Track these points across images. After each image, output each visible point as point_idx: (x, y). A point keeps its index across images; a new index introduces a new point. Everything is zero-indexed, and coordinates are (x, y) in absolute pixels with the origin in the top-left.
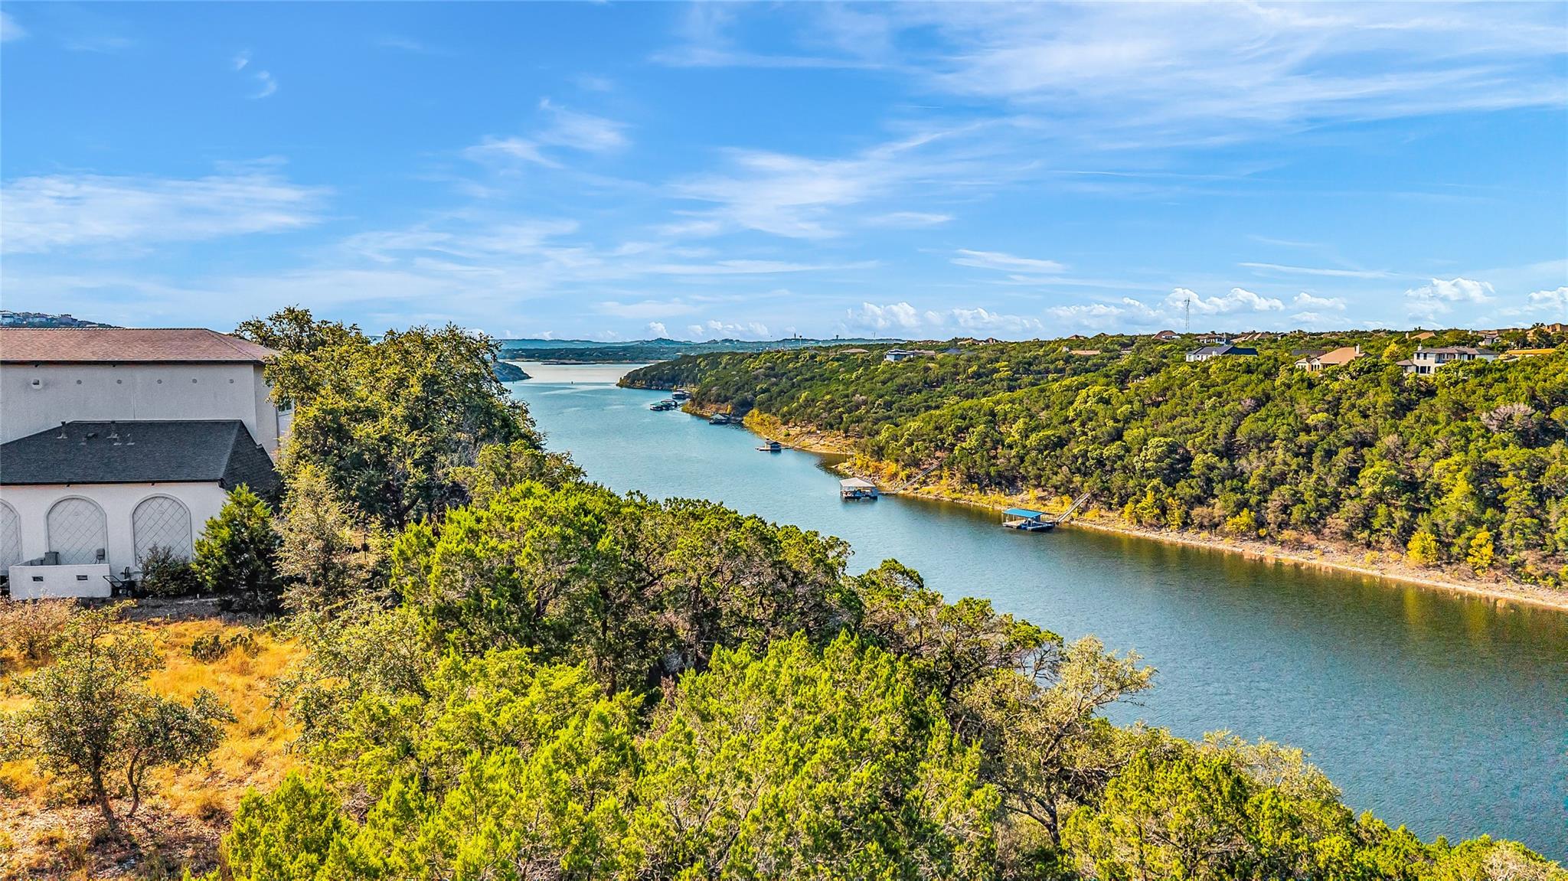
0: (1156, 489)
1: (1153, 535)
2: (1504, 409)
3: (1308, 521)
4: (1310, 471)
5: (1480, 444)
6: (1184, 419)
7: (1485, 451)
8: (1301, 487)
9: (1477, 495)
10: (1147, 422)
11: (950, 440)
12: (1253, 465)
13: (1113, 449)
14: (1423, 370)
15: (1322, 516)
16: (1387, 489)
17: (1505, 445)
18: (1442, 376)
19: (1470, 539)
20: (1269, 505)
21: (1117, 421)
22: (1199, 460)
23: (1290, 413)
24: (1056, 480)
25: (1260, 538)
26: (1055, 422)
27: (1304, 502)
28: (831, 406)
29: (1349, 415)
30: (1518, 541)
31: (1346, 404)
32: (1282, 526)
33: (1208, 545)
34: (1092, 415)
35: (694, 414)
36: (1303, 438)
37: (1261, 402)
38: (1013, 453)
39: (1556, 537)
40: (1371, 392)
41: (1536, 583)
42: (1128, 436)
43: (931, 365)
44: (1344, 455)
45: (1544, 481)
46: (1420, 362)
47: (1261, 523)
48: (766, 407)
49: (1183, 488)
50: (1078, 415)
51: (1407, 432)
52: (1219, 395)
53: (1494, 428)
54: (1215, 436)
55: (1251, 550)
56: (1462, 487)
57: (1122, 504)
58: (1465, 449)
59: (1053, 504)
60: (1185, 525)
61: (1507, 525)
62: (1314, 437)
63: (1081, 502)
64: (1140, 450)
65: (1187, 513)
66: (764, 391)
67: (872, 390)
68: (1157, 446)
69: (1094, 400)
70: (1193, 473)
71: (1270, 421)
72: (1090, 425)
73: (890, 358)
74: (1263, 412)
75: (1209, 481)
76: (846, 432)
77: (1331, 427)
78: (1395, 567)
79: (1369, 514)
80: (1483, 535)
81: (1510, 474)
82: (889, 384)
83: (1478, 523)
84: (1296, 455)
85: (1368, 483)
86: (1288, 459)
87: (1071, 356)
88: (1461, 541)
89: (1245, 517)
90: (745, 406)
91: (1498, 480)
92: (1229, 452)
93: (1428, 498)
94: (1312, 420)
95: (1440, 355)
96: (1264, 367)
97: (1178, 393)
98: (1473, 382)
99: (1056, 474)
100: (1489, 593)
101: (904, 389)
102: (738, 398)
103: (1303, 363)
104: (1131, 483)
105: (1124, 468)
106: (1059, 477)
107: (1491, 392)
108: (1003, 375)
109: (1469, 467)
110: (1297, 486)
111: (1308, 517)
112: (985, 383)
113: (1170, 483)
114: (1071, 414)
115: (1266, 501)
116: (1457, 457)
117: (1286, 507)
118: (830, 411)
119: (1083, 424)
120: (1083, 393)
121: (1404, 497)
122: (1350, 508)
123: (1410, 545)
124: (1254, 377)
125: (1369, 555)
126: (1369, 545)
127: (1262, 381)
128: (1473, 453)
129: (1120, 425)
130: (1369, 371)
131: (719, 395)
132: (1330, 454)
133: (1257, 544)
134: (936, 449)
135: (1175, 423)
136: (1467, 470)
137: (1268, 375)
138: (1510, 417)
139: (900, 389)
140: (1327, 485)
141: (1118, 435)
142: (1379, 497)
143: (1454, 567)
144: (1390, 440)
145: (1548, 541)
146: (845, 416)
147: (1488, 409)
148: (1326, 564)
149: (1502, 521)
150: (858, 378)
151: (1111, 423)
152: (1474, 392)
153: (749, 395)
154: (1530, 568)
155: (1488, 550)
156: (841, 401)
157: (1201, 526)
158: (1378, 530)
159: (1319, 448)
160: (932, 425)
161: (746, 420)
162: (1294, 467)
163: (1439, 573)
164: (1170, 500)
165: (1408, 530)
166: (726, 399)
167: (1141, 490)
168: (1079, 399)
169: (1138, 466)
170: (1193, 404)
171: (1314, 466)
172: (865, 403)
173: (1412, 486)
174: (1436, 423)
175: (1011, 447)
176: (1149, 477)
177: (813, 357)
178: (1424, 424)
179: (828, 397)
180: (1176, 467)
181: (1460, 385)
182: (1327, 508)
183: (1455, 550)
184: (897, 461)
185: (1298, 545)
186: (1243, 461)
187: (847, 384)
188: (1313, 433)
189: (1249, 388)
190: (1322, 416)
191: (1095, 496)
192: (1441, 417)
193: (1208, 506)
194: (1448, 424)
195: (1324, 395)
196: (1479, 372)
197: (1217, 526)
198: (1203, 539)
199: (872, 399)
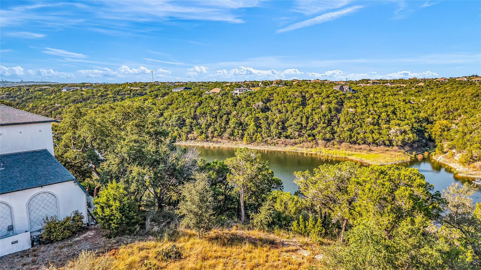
0: (177, 130)
1: (178, 143)
2: (257, 104)
3: (219, 135)
4: (217, 122)
5: (254, 112)
6: (181, 109)
7: (256, 114)
8: (216, 126)
9: (255, 125)
10: (170, 110)
12: (202, 121)
14: (236, 94)
15: (222, 134)
16: (236, 125)
17: (259, 112)
18: (242, 95)
19: (256, 136)
20: (208, 132)
21: (160, 110)
22: (188, 121)
23: (209, 106)
25: (207, 141)
27: (217, 130)
29: (223, 107)
30: (266, 135)
31: (222, 103)
32: (213, 137)
33: (194, 145)
36: (214, 113)
37: (200, 103)
39: (273, 134)
40: (227, 100)
41: (270, 145)
42: (165, 115)
44: (225, 117)
45: (269, 121)
46: (236, 92)
47: (207, 137)
49: (185, 129)
51: (238, 110)
52: (189, 102)
53: (256, 108)
54: (191, 114)
55: (206, 145)
56: (253, 124)
58: (251, 114)
60: (187, 139)
61: (263, 132)
62: (216, 112)
64: (170, 119)
65: (187, 136)
67: (61, 103)
68: (175, 118)
69: (151, 104)
70: (186, 125)
71: (204, 109)
73: (64, 90)
74: (202, 106)
75: (191, 126)
77: (220, 110)
78: (240, 145)
79: (233, 132)
80: (259, 135)
81: (262, 119)
82: (68, 99)
83: (256, 132)
84: (213, 118)
85: (232, 124)
86: (211, 119)
87: (131, 90)
88: (254, 137)
89: (203, 135)
91: (259, 121)
92: (195, 118)
93: (245, 127)
94: (215, 108)
95: (240, 90)
96: (198, 93)
97: (176, 101)
98: (249, 97)
100: (262, 149)
103: (207, 92)
104: (169, 129)
105: (166, 124)
107: (253, 99)
108: (111, 96)
109: (253, 118)
110: (214, 126)
111: (219, 134)
112: (105, 99)
113: (181, 128)
115: (208, 131)
116: (250, 116)
117: (212, 132)
118: (46, 110)
121: (240, 127)
122: (229, 131)
123: (243, 139)
124: (196, 96)
125: (235, 142)
126: (234, 140)
127: (199, 97)
128: (253, 115)
129: (162, 111)
130: (225, 95)
132: (221, 117)
133: (207, 143)
135: (178, 110)
136: (253, 119)
137: (200, 95)
138: (259, 106)
140: (222, 125)
141: (162, 115)
142: (234, 128)
143: (254, 143)
144: (234, 113)
145: (272, 135)
146: (53, 112)
147: (254, 104)
148: (225, 146)
149: (262, 131)
150: (54, 98)
151: (159, 111)
152: (250, 100)
154: (269, 142)
155: (261, 139)
156: (50, 107)
157: (191, 139)
158: (236, 136)
159: (218, 116)
162: (213, 121)
163: (250, 145)
164: (182, 133)
165: (243, 135)
167: (172, 131)
169: (170, 124)
170: (182, 104)
171: (218, 120)
172: (61, 107)
173: (241, 124)
174: (244, 108)
176: (174, 127)
177: (27, 90)
178: (241, 108)
179: (43, 105)
180: (182, 123)
181: (247, 98)
182: (223, 131)
183: (253, 139)
185: (217, 142)
186: (200, 120)
187: (50, 100)
188: (216, 111)
189: (196, 99)
190: (217, 107)
192: (245, 106)
193: (192, 134)
194: (246, 108)
195: (216, 101)
196: (250, 95)
197: (196, 139)
198: (193, 143)
199: (63, 105)
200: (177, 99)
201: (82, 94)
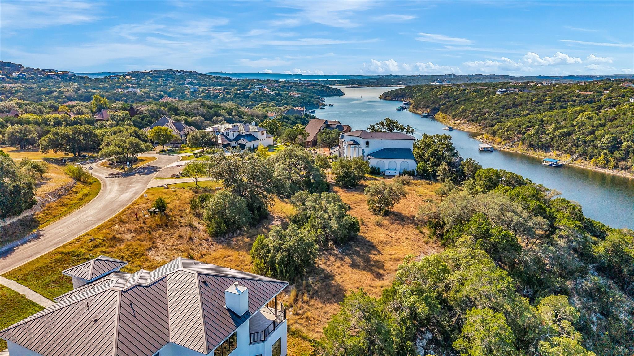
0: (605, 154)
1: (602, 171)
6: (622, 128)
10: (606, 128)
11: (523, 131)
13: (591, 138)
21: (593, 126)
22: (625, 144)
24: (565, 148)
26: (568, 126)
28: (473, 113)
33: (623, 175)
34: (584, 124)
35: (414, 112)
38: (549, 137)
42: (597, 133)
43: (517, 97)
48: (445, 111)
49: (616, 154)
50: (578, 123)
57: (591, 158)
59: (563, 157)
60: (616, 167)
63: (574, 157)
64: (601, 139)
66: (444, 104)
67: (490, 107)
68: (608, 138)
69: (585, 117)
70: (622, 149)
72: (582, 128)
73: (498, 93)
75: (628, 152)
76: (479, 123)
82: (498, 105)
87: (580, 95)
90: (436, 110)
97: (622, 116)
99: (565, 146)
101: (504, 107)
102: (433, 106)
104: (596, 151)
105: (594, 146)
106: (566, 147)
108: (548, 102)
112: (540, 105)
113: (611, 152)
114: (575, 123)
118: (473, 114)
119: (579, 127)
120: (581, 115)
129: (595, 128)
131: (425, 105)
134: (518, 133)
135: (618, 129)
139: (503, 107)
141: (593, 132)
146: (479, 117)
150: (485, 101)
151: (590, 128)
153: (437, 106)
156: (478, 111)
157: (622, 169)
160: (516, 125)
161: (436, 116)
164: (610, 158)
166: (428, 107)
167: (599, 154)
168: (579, 117)
169: (599, 145)
170: (627, 121)
172: (488, 112)
175: (548, 135)
176: (603, 149)
177: (464, 90)
179: (472, 109)
180: (615, 146)
184: (501, 137)
187: (480, 103)
191: (580, 155)
193: (626, 161)
197: (628, 168)
198: (622, 173)
199: (491, 110)
200: (624, 114)
201: (515, 99)
